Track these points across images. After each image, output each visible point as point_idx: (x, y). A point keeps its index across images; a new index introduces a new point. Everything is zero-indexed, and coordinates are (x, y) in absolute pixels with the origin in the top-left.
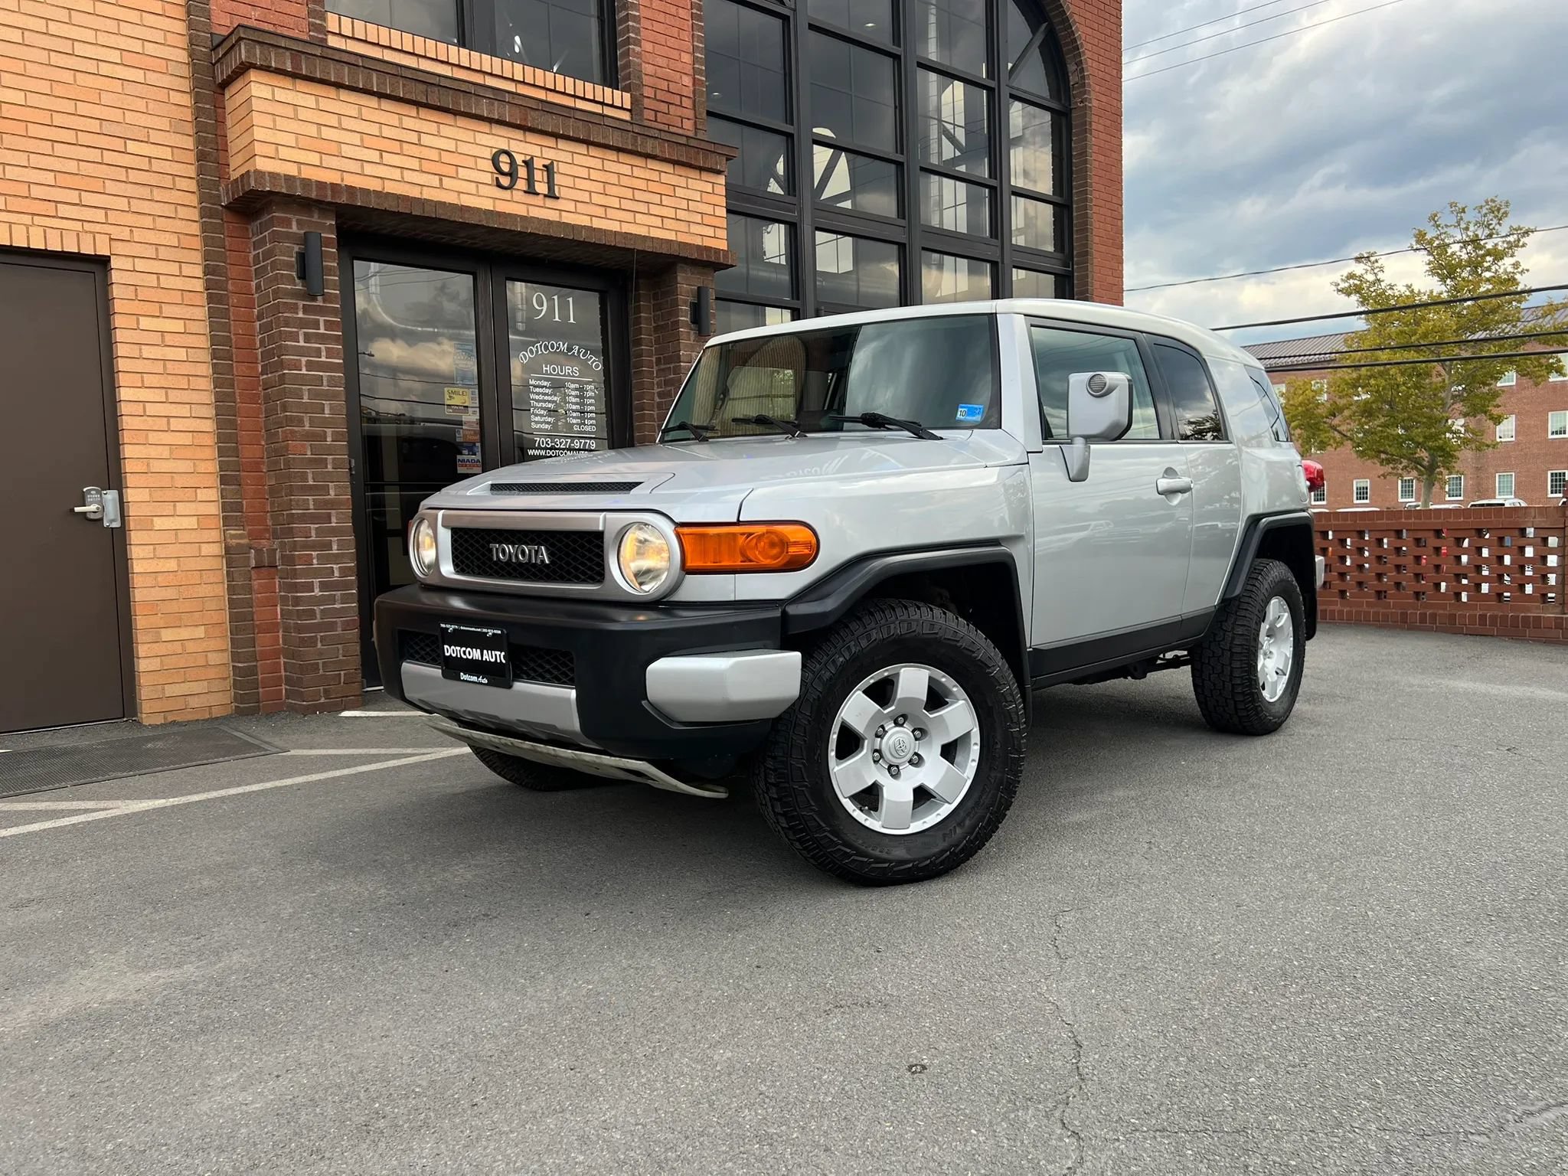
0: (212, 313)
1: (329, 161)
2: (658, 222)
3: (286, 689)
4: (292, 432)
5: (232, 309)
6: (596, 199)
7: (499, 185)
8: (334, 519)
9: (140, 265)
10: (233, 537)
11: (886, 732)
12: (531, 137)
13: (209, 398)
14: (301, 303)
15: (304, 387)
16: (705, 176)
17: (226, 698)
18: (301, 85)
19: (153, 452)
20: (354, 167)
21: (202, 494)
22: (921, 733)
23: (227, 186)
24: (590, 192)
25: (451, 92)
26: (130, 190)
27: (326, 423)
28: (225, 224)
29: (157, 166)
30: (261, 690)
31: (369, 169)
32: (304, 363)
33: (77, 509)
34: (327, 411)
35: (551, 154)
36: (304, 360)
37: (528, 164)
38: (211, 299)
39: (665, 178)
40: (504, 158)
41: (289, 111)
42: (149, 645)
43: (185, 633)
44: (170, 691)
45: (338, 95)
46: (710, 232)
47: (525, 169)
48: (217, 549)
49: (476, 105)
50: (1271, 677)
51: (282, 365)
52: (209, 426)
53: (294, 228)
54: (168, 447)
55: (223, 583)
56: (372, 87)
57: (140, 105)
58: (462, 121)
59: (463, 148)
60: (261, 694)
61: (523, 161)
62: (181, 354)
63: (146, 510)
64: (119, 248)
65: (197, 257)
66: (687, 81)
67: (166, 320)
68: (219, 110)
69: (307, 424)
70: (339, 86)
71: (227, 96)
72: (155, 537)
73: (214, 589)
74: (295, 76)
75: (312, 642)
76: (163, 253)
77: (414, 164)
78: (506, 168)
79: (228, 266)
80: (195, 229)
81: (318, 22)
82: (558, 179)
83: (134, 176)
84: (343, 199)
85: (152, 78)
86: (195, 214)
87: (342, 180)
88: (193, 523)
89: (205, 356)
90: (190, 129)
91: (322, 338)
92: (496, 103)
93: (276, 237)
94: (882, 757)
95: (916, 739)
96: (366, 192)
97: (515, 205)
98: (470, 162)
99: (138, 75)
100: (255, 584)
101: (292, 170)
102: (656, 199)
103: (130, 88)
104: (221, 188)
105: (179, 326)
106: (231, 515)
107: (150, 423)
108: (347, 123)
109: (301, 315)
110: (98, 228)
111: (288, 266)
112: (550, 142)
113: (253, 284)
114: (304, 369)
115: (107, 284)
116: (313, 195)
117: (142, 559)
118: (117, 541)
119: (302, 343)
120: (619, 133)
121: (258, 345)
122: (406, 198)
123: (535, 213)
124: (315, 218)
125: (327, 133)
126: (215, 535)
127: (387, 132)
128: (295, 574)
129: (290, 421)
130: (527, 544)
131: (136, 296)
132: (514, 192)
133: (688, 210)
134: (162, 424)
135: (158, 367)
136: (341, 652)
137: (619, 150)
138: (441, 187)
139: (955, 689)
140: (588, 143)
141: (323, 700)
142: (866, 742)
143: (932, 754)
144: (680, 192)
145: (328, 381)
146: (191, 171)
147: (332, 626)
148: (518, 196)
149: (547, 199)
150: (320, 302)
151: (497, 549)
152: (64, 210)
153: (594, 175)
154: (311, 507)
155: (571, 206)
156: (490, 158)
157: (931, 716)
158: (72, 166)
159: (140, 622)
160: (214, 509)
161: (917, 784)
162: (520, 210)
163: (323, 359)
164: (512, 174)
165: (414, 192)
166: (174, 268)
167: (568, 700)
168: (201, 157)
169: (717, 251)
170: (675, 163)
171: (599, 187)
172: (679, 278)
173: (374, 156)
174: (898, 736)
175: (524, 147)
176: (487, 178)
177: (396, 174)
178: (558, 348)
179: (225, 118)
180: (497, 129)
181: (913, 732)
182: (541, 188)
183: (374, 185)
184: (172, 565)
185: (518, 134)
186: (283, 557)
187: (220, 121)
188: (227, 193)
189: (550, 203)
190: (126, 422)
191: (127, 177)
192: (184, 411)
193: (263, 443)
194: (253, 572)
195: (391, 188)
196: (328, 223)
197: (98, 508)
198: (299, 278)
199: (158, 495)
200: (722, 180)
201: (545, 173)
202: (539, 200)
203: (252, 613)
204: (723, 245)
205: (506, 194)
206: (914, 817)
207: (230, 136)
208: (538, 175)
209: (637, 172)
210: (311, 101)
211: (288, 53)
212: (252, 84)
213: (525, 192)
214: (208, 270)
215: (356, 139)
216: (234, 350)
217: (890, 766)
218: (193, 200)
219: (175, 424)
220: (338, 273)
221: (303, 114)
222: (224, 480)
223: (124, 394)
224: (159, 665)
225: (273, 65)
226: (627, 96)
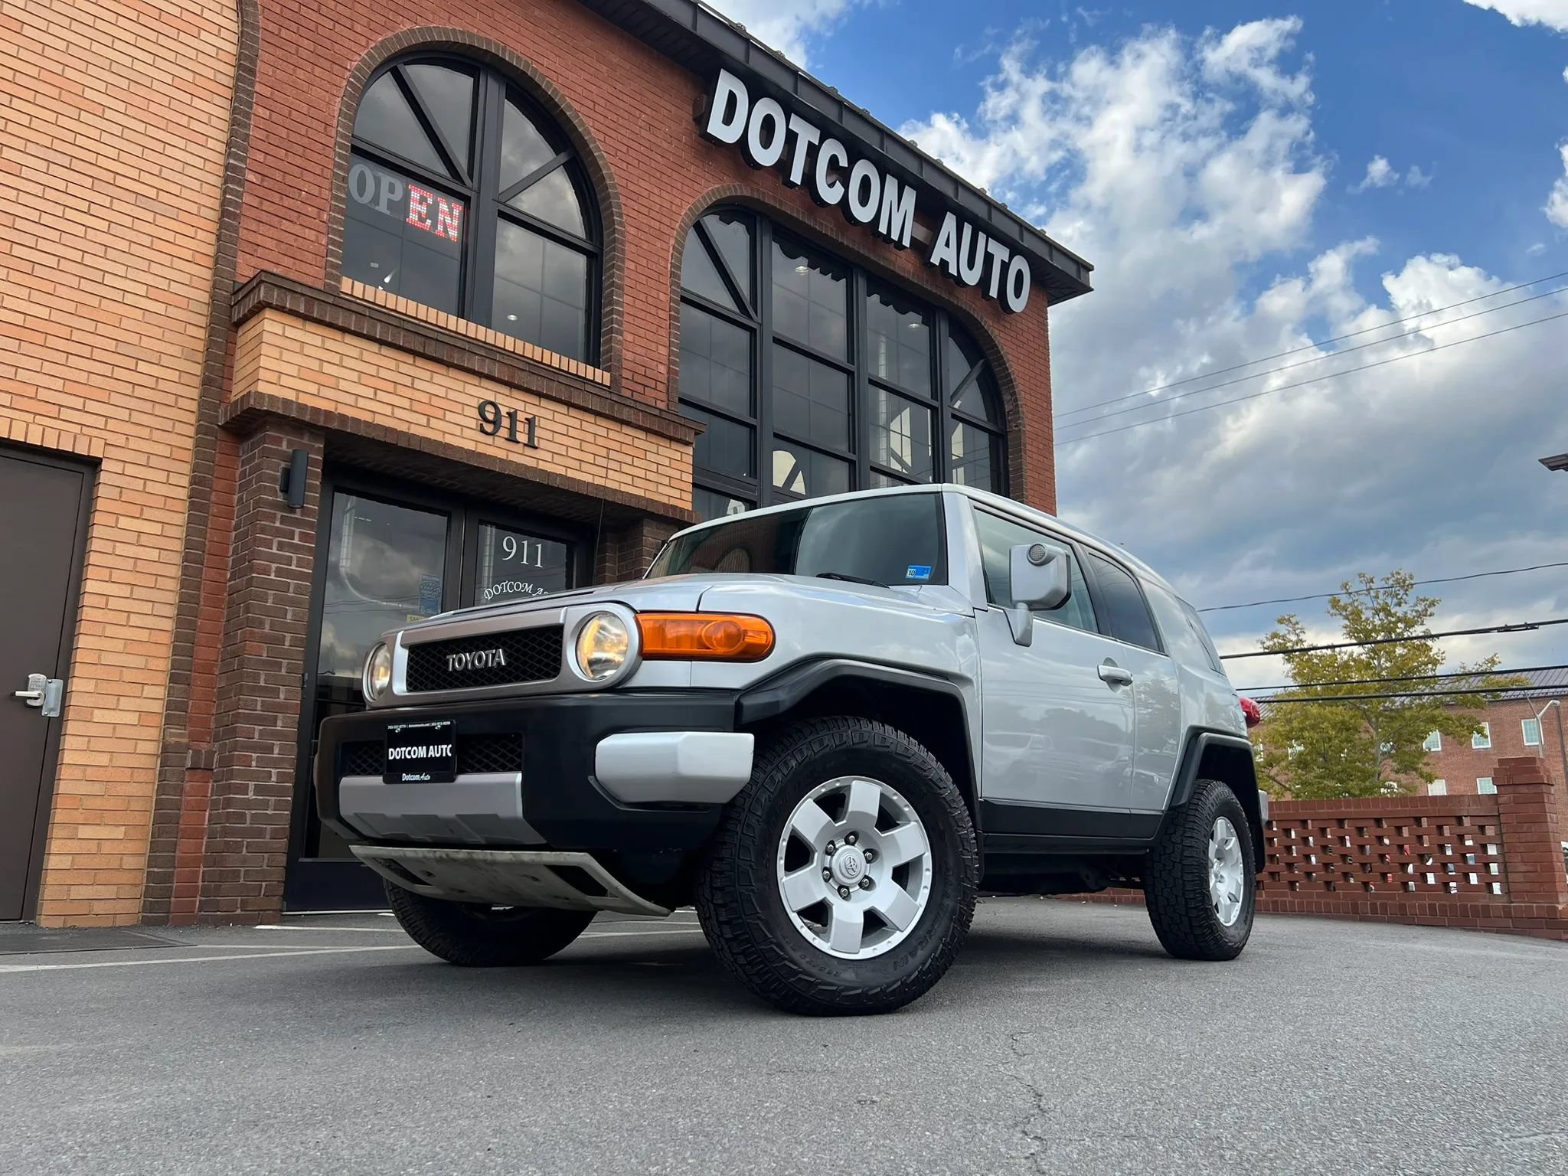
0: (191, 520)
1: (325, 392)
2: (629, 480)
3: (200, 901)
4: (252, 633)
5: (210, 517)
6: (572, 453)
7: (483, 431)
8: (279, 723)
9: (130, 470)
10: (173, 735)
11: (836, 849)
12: (516, 394)
13: (173, 598)
14: (279, 514)
15: (269, 592)
16: (675, 445)
17: (135, 906)
18: (311, 327)
19: (107, 644)
20: (350, 400)
21: (148, 691)
22: (872, 855)
23: (226, 409)
24: (568, 447)
25: (447, 347)
26: (133, 403)
27: (287, 628)
28: (218, 442)
29: (162, 385)
30: (173, 899)
31: (362, 403)
32: (274, 569)
33: (18, 693)
34: (289, 616)
35: (534, 410)
36: (274, 566)
37: (512, 416)
38: (192, 506)
39: (637, 443)
40: (489, 408)
41: (296, 347)
42: (63, 841)
43: (103, 832)
44: (77, 893)
45: (343, 338)
46: (677, 494)
47: (509, 420)
48: (152, 748)
49: (469, 360)
50: (1224, 901)
51: (251, 569)
52: (169, 625)
53: (284, 447)
54: (123, 641)
55: (154, 783)
56: (376, 333)
57: (158, 333)
58: (453, 373)
59: (452, 395)
60: (172, 905)
61: (508, 413)
62: (154, 554)
63: (89, 701)
64: (112, 452)
65: (186, 468)
66: (662, 369)
67: (146, 522)
68: (230, 345)
69: (267, 626)
70: (344, 330)
71: (240, 333)
72: (93, 730)
73: (144, 789)
74: (306, 318)
75: (237, 848)
76: (154, 462)
77: (406, 404)
78: (490, 417)
79: (214, 479)
80: (189, 443)
81: (333, 283)
82: (538, 432)
83: (139, 392)
84: (335, 425)
85: (172, 312)
86: (191, 431)
87: (336, 409)
88: (133, 718)
89: (177, 559)
90: (200, 358)
91: (296, 548)
92: (487, 360)
93: (266, 454)
94: (832, 876)
95: (868, 862)
96: (357, 421)
97: (496, 449)
98: (458, 408)
99: (160, 308)
100: (187, 786)
101: (291, 396)
102: (629, 460)
103: (150, 318)
104: (220, 410)
105: (156, 529)
106: (175, 711)
107: (111, 617)
108: (348, 362)
109: (278, 524)
110: (95, 432)
111: (273, 479)
112: (535, 400)
113: (236, 497)
114: (273, 574)
115: (94, 484)
116: (307, 418)
117: (73, 751)
118: (52, 731)
119: (274, 551)
120: (598, 399)
121: (230, 553)
122: (393, 431)
123: (513, 457)
124: (305, 441)
125: (327, 368)
126: (154, 733)
127: (383, 373)
128: (231, 775)
129: (250, 622)
130: (484, 650)
131: (120, 497)
132: (496, 438)
133: (657, 472)
134: (122, 618)
135: (129, 564)
136: (266, 861)
137: (597, 414)
138: (428, 426)
139: (906, 809)
140: (569, 405)
141: (238, 912)
142: (816, 854)
143: (883, 877)
144: (650, 456)
145: (295, 588)
146: (195, 393)
147: (260, 833)
148: (499, 442)
149: (526, 448)
150: (298, 515)
151: (454, 659)
152: (66, 414)
153: (572, 432)
154: (259, 708)
155: (548, 456)
156: (476, 406)
157: (883, 835)
158: (82, 377)
159: (59, 816)
160: (158, 707)
161: (867, 907)
162: (501, 454)
163: (293, 567)
164: (496, 423)
165: (402, 427)
166: (162, 476)
167: (513, 784)
168: (206, 382)
169: (682, 510)
170: (648, 431)
171: (577, 444)
172: (645, 532)
173: (370, 393)
174: (848, 855)
175: (508, 401)
176: (473, 424)
177: (388, 410)
178: (523, 589)
179: (234, 351)
180: (486, 383)
181: (864, 852)
182: (522, 438)
183: (366, 417)
184: (104, 759)
185: (505, 390)
186: (220, 759)
187: (230, 354)
188: (226, 413)
189: (529, 451)
190: (86, 613)
191: (133, 391)
192: (147, 608)
193: (219, 646)
194: (187, 773)
195: (379, 420)
196: (317, 445)
197: (39, 694)
198: (281, 491)
199: (105, 687)
200: (690, 450)
201: (527, 426)
202: (519, 448)
203: (178, 816)
204: (688, 506)
205: (489, 439)
206: (864, 943)
207: (237, 366)
208: (520, 426)
209: (612, 435)
210: (318, 341)
211: (303, 298)
212: (266, 320)
213: (506, 439)
214: (194, 481)
215: (354, 376)
216: (206, 556)
217: (841, 887)
218: (192, 418)
219: (135, 620)
220: (319, 491)
221: (308, 350)
222: (174, 679)
223: (90, 586)
224: (69, 863)
225: (288, 306)
226: (607, 375)
